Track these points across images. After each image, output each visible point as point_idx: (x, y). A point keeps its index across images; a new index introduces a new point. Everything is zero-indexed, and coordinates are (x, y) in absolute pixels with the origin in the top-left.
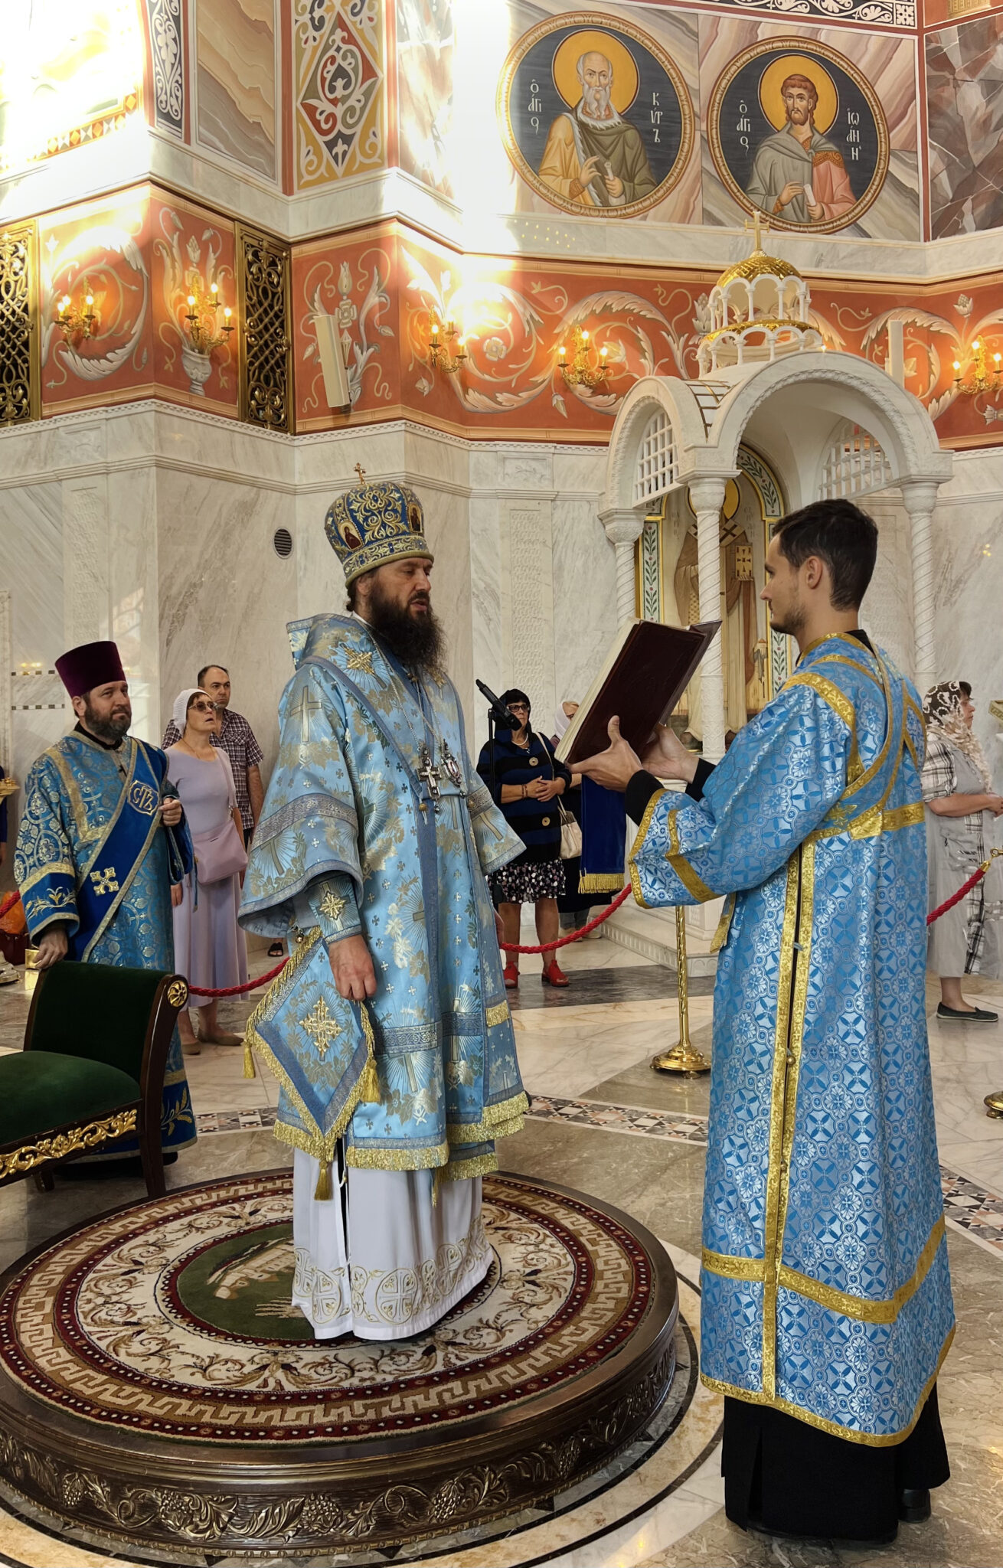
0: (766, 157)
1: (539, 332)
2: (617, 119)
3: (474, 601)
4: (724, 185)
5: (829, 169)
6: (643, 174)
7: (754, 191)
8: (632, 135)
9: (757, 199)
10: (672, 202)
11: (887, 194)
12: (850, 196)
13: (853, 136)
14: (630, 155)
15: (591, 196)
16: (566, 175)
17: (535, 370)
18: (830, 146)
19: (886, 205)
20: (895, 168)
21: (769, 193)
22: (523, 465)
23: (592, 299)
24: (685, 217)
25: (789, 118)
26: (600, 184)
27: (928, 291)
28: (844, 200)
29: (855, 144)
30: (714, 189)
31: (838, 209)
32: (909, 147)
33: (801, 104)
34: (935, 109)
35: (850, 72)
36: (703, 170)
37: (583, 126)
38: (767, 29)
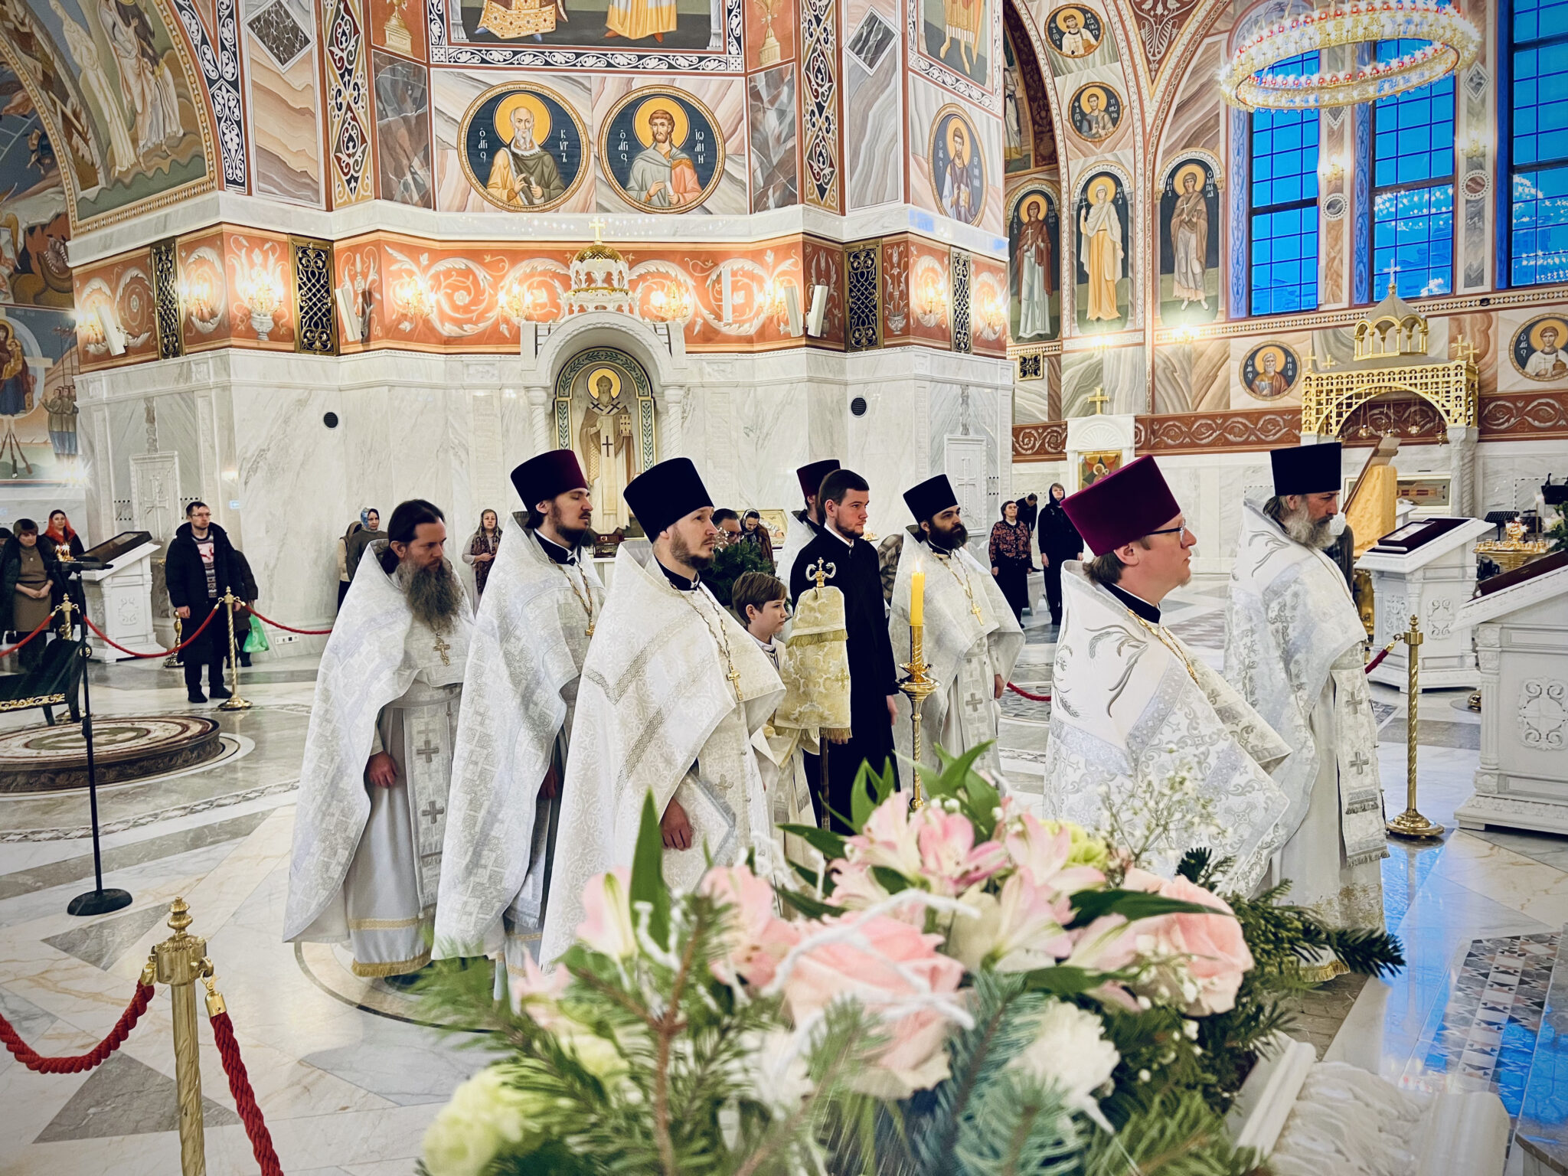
0: (639, 165)
1: (490, 286)
2: (537, 149)
3: (451, 452)
4: (611, 186)
5: (683, 172)
6: (556, 183)
7: (631, 189)
8: (548, 158)
9: (633, 194)
10: (577, 199)
11: (724, 183)
12: (697, 187)
13: (699, 148)
14: (546, 171)
15: (521, 200)
16: (505, 187)
17: (487, 310)
18: (684, 155)
19: (723, 193)
20: (729, 167)
21: (641, 189)
22: (480, 368)
23: (524, 263)
24: (585, 209)
25: (655, 138)
26: (527, 191)
27: (751, 247)
28: (693, 190)
29: (701, 153)
30: (605, 189)
31: (689, 197)
32: (739, 153)
33: (663, 130)
34: (754, 127)
35: (696, 105)
36: (596, 177)
37: (514, 155)
38: (639, 81)
